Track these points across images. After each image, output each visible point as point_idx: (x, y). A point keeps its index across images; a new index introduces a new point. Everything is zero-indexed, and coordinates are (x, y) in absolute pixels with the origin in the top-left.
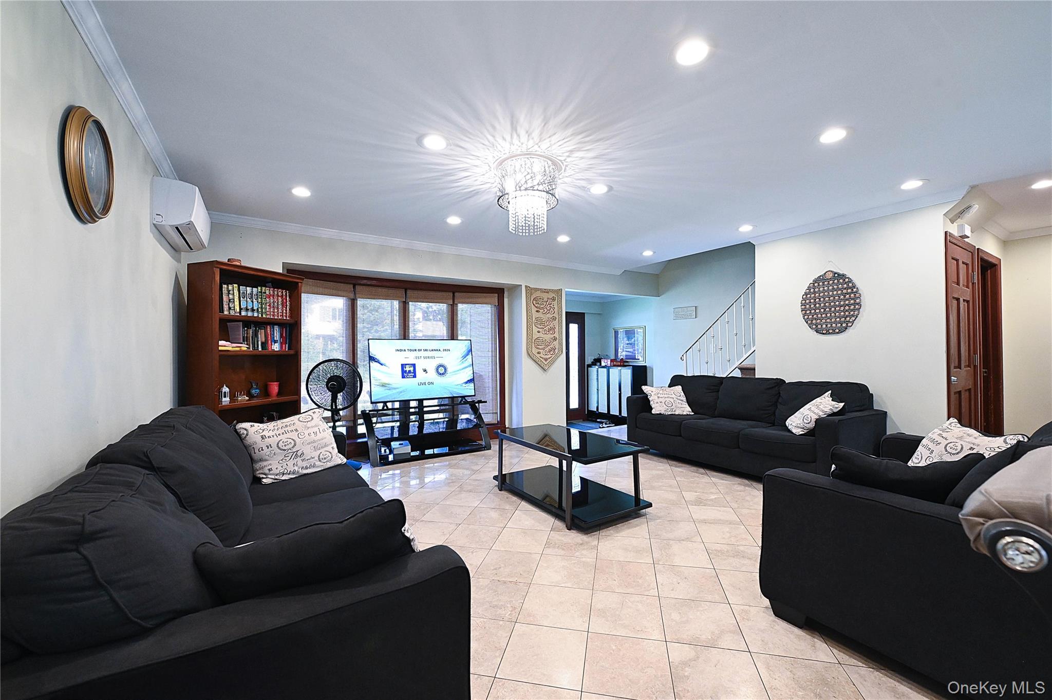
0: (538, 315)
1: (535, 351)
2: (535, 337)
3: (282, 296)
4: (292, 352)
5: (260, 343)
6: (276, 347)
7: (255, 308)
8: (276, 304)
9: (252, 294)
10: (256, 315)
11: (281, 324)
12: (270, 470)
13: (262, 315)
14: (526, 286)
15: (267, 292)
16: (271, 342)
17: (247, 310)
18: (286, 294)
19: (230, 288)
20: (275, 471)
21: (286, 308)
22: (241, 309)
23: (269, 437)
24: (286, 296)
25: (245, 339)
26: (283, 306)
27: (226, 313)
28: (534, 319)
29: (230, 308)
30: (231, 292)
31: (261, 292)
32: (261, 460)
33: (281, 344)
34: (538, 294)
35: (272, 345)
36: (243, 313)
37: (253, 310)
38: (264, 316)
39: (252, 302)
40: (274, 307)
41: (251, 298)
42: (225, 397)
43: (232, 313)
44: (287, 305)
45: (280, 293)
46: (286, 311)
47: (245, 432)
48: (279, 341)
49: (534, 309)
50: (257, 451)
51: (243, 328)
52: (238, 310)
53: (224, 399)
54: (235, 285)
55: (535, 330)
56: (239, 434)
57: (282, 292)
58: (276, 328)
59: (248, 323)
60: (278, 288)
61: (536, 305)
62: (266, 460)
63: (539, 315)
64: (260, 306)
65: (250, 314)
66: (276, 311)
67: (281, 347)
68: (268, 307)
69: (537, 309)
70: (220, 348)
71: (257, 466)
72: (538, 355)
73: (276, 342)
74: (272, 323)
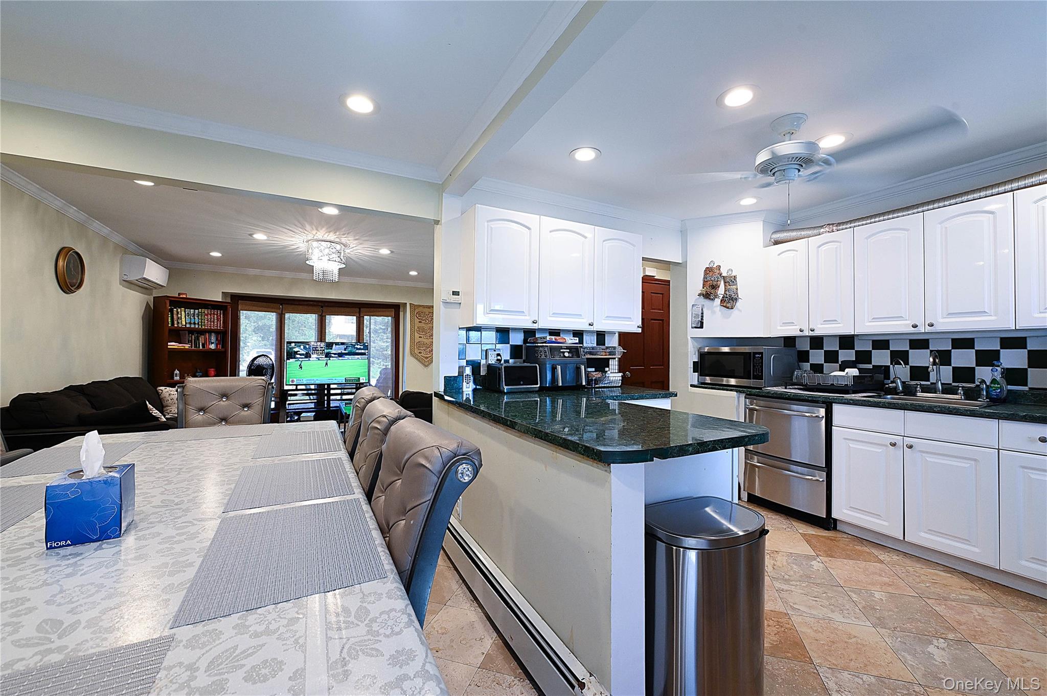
0: (420, 325)
1: (416, 351)
2: (417, 341)
3: (217, 314)
4: (223, 350)
5: (201, 344)
6: (213, 347)
7: (196, 322)
8: (212, 319)
9: (194, 314)
10: (197, 326)
11: (217, 332)
12: (170, 411)
13: (202, 327)
14: (410, 304)
15: (206, 312)
16: (209, 343)
17: (190, 323)
18: (220, 313)
19: (179, 310)
20: (173, 412)
21: (220, 322)
22: (186, 323)
23: (173, 395)
24: (220, 314)
25: (190, 342)
26: (218, 321)
27: (176, 326)
28: (416, 328)
29: (178, 323)
30: (180, 313)
31: (201, 312)
32: (167, 406)
33: (217, 345)
34: (421, 309)
35: (209, 345)
36: (188, 326)
37: (195, 324)
38: (203, 327)
39: (194, 318)
40: (210, 321)
41: (194, 316)
42: (176, 376)
43: (180, 326)
44: (221, 320)
45: (216, 313)
46: (220, 323)
47: (161, 392)
48: (215, 343)
49: (417, 321)
50: (165, 401)
51: (189, 334)
52: (184, 324)
53: (175, 378)
54: (182, 309)
55: (417, 335)
56: (158, 393)
57: (217, 312)
58: (213, 335)
59: (191, 331)
60: (214, 309)
61: (419, 318)
62: (170, 406)
63: (422, 325)
64: (200, 321)
65: (193, 326)
66: (212, 323)
67: (217, 346)
68: (206, 322)
69: (419, 321)
70: (169, 347)
71: (165, 409)
72: (419, 355)
73: (212, 343)
74: (210, 332)
